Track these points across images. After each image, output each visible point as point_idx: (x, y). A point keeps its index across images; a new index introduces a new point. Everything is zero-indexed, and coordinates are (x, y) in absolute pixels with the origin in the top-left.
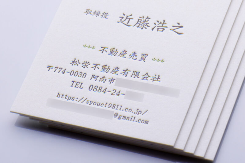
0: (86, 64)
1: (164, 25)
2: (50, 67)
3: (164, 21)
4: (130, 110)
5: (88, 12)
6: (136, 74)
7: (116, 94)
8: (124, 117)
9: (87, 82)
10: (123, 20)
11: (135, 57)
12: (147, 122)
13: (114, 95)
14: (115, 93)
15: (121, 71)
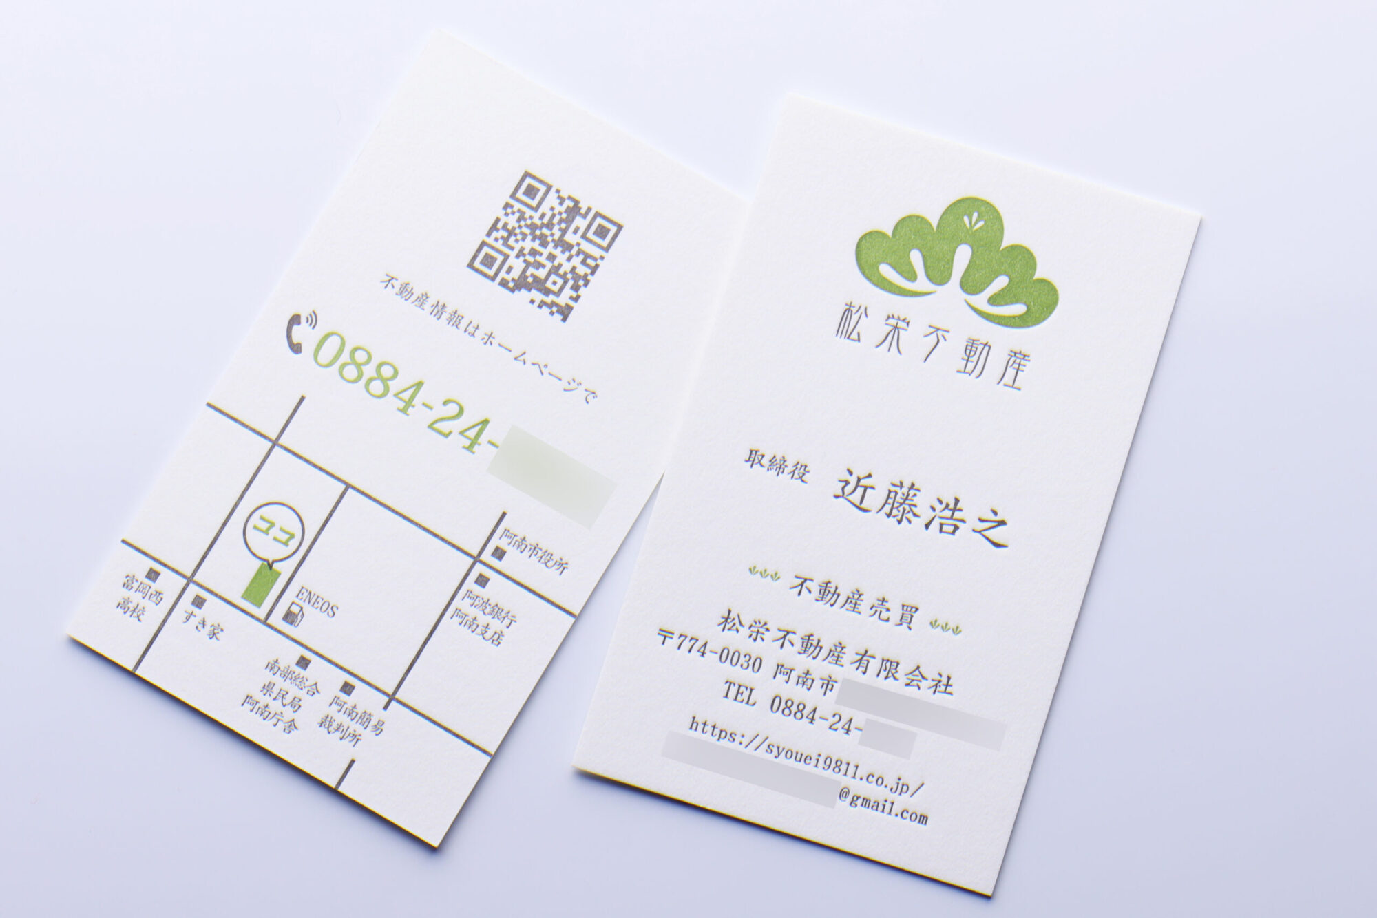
0: (758, 630)
1: (957, 515)
2: (665, 634)
3: (957, 501)
4: (880, 781)
5: (754, 457)
6: (890, 667)
7: (843, 728)
8: (866, 802)
9: (766, 685)
10: (848, 489)
11: (885, 615)
12: (923, 819)
13: (836, 730)
14: (839, 726)
15: (849, 656)
